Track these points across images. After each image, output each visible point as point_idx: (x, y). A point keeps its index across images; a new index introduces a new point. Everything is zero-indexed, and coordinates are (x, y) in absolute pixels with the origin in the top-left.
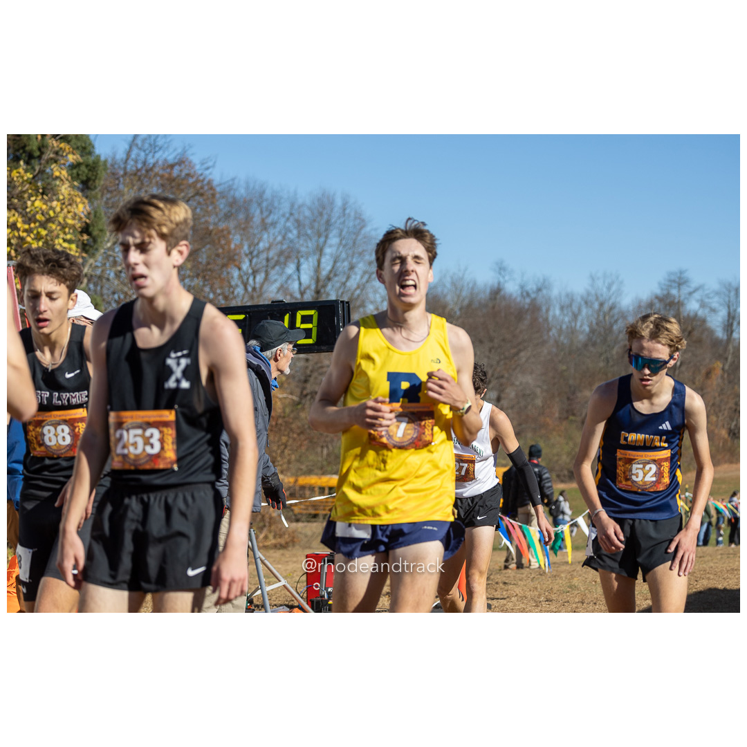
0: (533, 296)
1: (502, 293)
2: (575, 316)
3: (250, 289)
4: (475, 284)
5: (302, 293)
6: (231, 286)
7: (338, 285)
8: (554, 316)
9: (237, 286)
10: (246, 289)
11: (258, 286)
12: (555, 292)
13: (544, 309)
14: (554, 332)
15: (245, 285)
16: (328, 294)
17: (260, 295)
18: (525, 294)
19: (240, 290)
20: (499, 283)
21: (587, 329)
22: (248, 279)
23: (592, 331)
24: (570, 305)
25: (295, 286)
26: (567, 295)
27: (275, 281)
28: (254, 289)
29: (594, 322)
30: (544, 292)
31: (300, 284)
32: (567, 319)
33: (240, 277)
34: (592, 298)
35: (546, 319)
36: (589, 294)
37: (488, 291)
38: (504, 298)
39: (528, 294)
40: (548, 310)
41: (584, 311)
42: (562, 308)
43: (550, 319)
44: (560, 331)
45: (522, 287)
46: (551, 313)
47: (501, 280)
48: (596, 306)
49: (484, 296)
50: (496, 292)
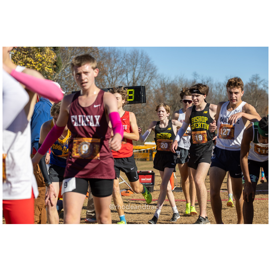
2: (221, 91)
3: (111, 83)
4: (187, 80)
5: (128, 84)
6: (104, 82)
7: (140, 81)
8: (214, 90)
9: (107, 82)
10: (110, 83)
11: (113, 82)
12: (214, 82)
14: (214, 96)
15: (109, 81)
16: (137, 84)
17: (114, 85)
19: (107, 83)
20: (195, 80)
21: (225, 95)
22: (110, 79)
24: (219, 87)
25: (126, 82)
26: (219, 83)
27: (119, 80)
28: (112, 83)
30: (210, 82)
31: (128, 81)
32: (218, 92)
33: (108, 79)
35: (211, 92)
37: (191, 82)
40: (212, 89)
41: (224, 89)
42: (217, 88)
44: (216, 96)
45: (202, 80)
47: (196, 78)
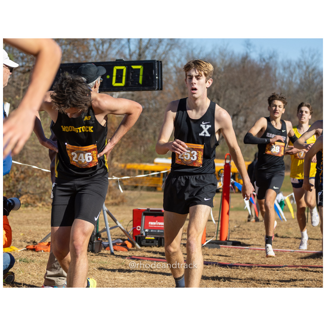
0: (267, 61)
1: (248, 59)
2: (292, 74)
3: (100, 52)
4: (233, 53)
5: (131, 55)
6: (89, 51)
7: (152, 51)
8: (279, 74)
9: (92, 50)
10: (98, 52)
11: (105, 50)
13: (273, 69)
15: (97, 50)
16: (146, 57)
17: (106, 56)
18: (262, 60)
19: (94, 53)
20: (247, 53)
21: (298, 81)
22: (99, 46)
23: (302, 83)
24: (289, 67)
25: (127, 51)
27: (115, 48)
28: (102, 52)
29: (303, 77)
30: (274, 59)
31: (130, 50)
32: (287, 75)
33: (95, 45)
34: (302, 63)
35: (274, 75)
36: (300, 61)
37: (240, 57)
38: (250, 62)
39: (264, 60)
40: (275, 70)
41: (297, 71)
43: (277, 75)
44: (283, 83)
45: (261, 55)
46: (277, 72)
47: (248, 51)
48: (304, 68)
49: (238, 61)
50: (245, 59)
